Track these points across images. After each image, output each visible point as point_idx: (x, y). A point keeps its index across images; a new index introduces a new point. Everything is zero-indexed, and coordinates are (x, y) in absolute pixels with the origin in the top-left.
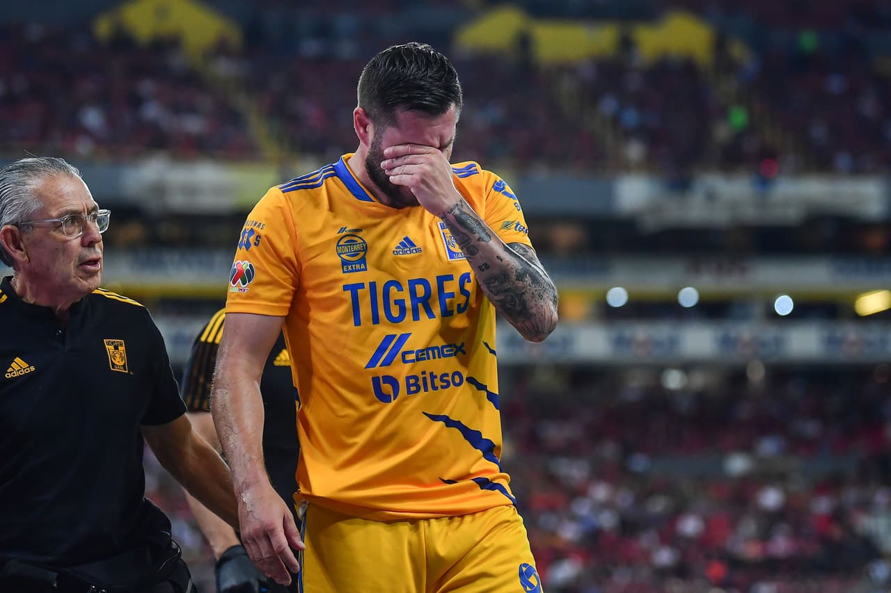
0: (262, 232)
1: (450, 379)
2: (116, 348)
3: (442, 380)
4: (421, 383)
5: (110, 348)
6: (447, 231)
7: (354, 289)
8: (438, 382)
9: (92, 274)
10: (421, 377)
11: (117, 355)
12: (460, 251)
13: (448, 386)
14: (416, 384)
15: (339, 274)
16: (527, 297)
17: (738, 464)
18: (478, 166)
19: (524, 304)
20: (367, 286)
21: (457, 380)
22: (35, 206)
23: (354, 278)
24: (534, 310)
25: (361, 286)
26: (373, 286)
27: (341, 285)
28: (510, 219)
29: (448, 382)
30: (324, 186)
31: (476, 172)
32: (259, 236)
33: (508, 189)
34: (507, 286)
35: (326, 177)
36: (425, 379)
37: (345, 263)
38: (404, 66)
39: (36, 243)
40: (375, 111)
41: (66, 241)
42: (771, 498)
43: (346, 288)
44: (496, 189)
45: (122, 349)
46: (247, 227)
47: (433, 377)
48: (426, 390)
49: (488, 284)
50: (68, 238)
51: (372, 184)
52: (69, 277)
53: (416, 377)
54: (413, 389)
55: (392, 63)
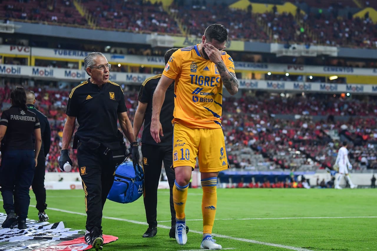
0: (174, 59)
1: (210, 100)
2: (112, 94)
3: (208, 100)
4: (204, 100)
5: (110, 94)
6: (216, 67)
7: (192, 76)
8: (207, 101)
9: (106, 79)
10: (204, 98)
11: (112, 96)
12: (219, 72)
13: (209, 102)
14: (203, 100)
15: (190, 72)
16: (232, 85)
17: (297, 117)
18: (226, 53)
19: (231, 86)
20: (195, 76)
21: (211, 100)
22: (94, 63)
23: (193, 74)
24: (233, 88)
25: (194, 76)
26: (197, 76)
27: (190, 74)
28: (231, 66)
29: (209, 101)
30: (191, 51)
31: (225, 54)
32: (173, 60)
33: (232, 60)
34: (227, 82)
35: (192, 49)
36: (205, 99)
37: (191, 70)
38: (217, 29)
39: (94, 71)
40: (207, 37)
41: (100, 71)
42: (305, 126)
43: (190, 75)
44: (229, 59)
45: (113, 94)
46: (171, 57)
47: (206, 99)
48: (205, 102)
49: (223, 81)
50: (101, 71)
51: (202, 52)
52: (101, 79)
53: (203, 98)
54: (202, 101)
55: (215, 28)
